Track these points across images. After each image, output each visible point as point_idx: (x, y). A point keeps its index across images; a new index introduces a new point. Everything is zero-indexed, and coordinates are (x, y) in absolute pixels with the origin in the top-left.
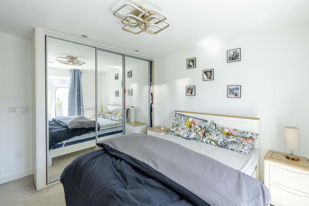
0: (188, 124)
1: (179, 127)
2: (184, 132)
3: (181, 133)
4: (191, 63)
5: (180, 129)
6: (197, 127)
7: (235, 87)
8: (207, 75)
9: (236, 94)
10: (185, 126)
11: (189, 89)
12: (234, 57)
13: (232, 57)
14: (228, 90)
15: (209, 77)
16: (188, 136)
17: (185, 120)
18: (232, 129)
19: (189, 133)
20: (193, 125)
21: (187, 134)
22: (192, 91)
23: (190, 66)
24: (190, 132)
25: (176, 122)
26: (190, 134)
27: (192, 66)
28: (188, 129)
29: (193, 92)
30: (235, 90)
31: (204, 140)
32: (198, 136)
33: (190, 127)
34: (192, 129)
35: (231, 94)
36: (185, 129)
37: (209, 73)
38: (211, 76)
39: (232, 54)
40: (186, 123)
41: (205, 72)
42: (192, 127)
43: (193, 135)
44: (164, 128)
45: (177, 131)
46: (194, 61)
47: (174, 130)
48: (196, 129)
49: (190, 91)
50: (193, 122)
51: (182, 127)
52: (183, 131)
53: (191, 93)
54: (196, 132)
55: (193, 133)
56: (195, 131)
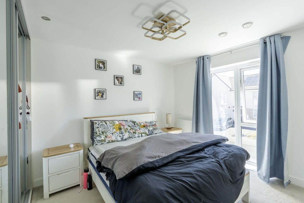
0: (117, 128)
1: (107, 133)
2: (116, 136)
3: (114, 138)
4: (101, 64)
5: (109, 135)
6: (126, 127)
7: (139, 92)
8: (118, 80)
9: (140, 97)
10: (114, 130)
11: (99, 92)
12: (138, 71)
13: (137, 71)
14: (135, 95)
15: (121, 82)
16: (122, 138)
17: (113, 124)
18: (144, 122)
19: (121, 135)
20: (122, 127)
21: (120, 136)
22: (103, 94)
23: (100, 68)
24: (122, 133)
25: (100, 129)
26: (123, 136)
27: (103, 68)
28: (118, 132)
29: (104, 96)
30: (139, 94)
31: (136, 136)
32: (131, 135)
33: (120, 129)
34: (123, 130)
35: (137, 98)
36: (115, 133)
37: (120, 79)
38: (122, 82)
39: (137, 68)
40: (114, 127)
41: (117, 78)
42: (122, 129)
43: (126, 135)
44: (74, 144)
45: (106, 138)
46: (105, 63)
47: (103, 139)
48: (126, 129)
49: (100, 94)
50: (121, 124)
51: (111, 132)
52: (114, 135)
53: (102, 96)
54: (128, 132)
55: (125, 133)
56: (126, 131)
